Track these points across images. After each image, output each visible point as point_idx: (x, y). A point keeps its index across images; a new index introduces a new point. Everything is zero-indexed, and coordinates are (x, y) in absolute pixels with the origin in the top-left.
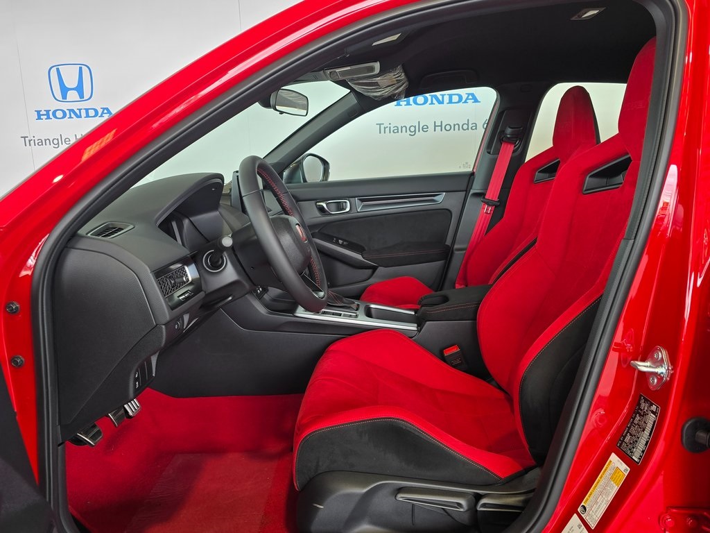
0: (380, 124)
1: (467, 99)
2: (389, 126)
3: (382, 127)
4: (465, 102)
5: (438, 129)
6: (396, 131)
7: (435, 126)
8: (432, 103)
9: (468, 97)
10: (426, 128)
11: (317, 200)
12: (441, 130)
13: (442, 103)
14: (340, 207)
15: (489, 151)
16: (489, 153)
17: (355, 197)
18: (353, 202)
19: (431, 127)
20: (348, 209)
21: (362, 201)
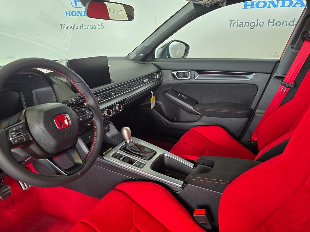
0: (231, 21)
1: (296, 3)
2: (237, 22)
3: (233, 22)
4: (295, 6)
5: (271, 24)
6: (241, 25)
7: (269, 23)
8: (269, 7)
9: (297, 2)
10: (261, 24)
11: (172, 70)
12: (273, 26)
13: (277, 6)
14: (185, 76)
15: (293, 46)
16: (292, 48)
17: (194, 70)
18: (193, 73)
19: (266, 23)
20: (189, 78)
21: (199, 73)
